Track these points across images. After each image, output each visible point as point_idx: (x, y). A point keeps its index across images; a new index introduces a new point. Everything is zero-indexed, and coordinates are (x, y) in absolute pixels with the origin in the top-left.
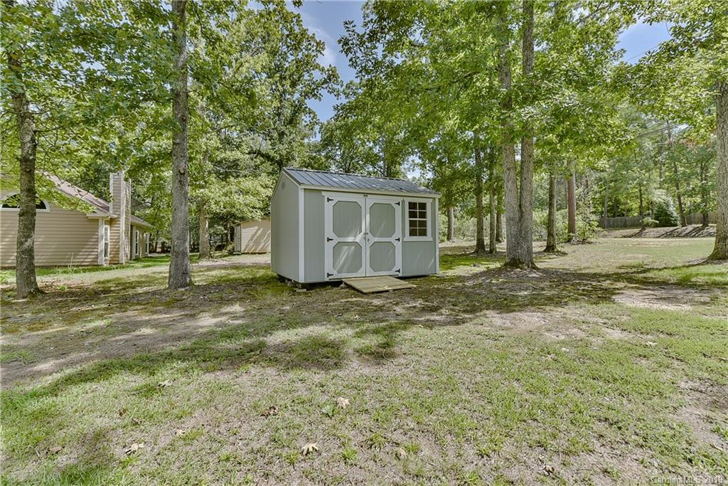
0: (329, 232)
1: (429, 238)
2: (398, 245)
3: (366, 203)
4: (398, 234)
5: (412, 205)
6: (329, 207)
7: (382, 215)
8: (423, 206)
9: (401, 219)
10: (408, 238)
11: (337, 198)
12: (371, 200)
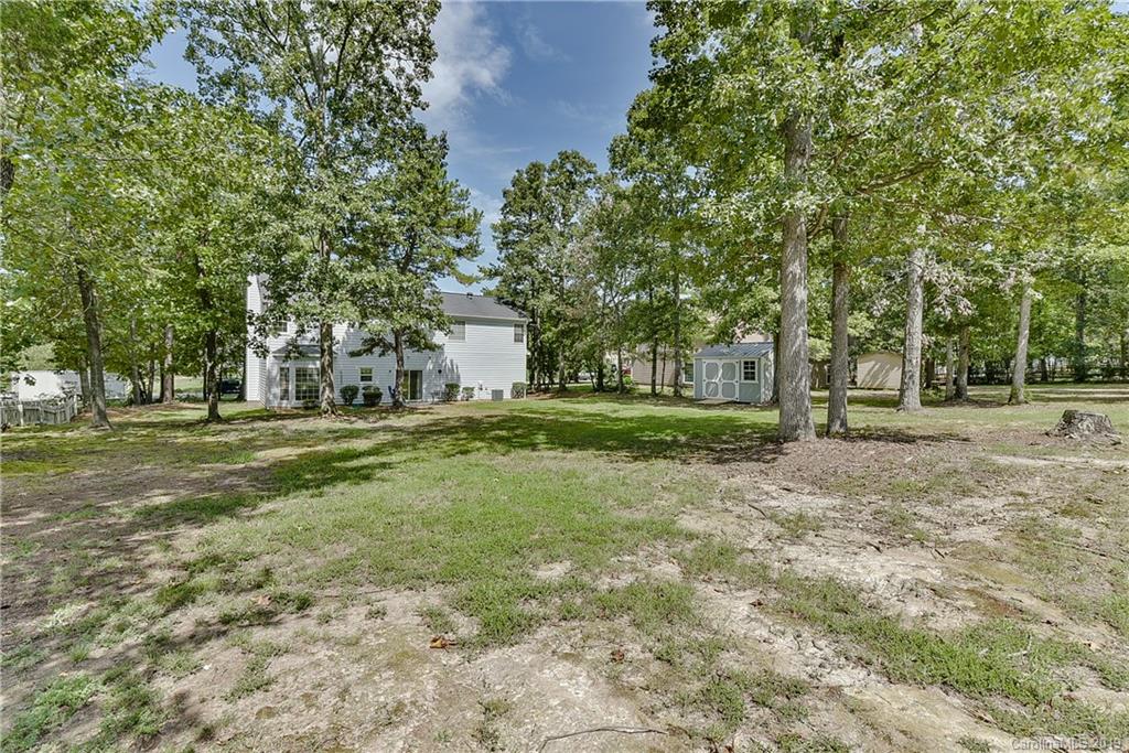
0: (704, 378)
1: (756, 381)
2: (737, 385)
3: (720, 363)
4: (737, 379)
5: (746, 363)
6: (704, 365)
7: (729, 368)
8: (753, 363)
9: (739, 371)
10: (743, 381)
11: (708, 361)
12: (724, 361)
